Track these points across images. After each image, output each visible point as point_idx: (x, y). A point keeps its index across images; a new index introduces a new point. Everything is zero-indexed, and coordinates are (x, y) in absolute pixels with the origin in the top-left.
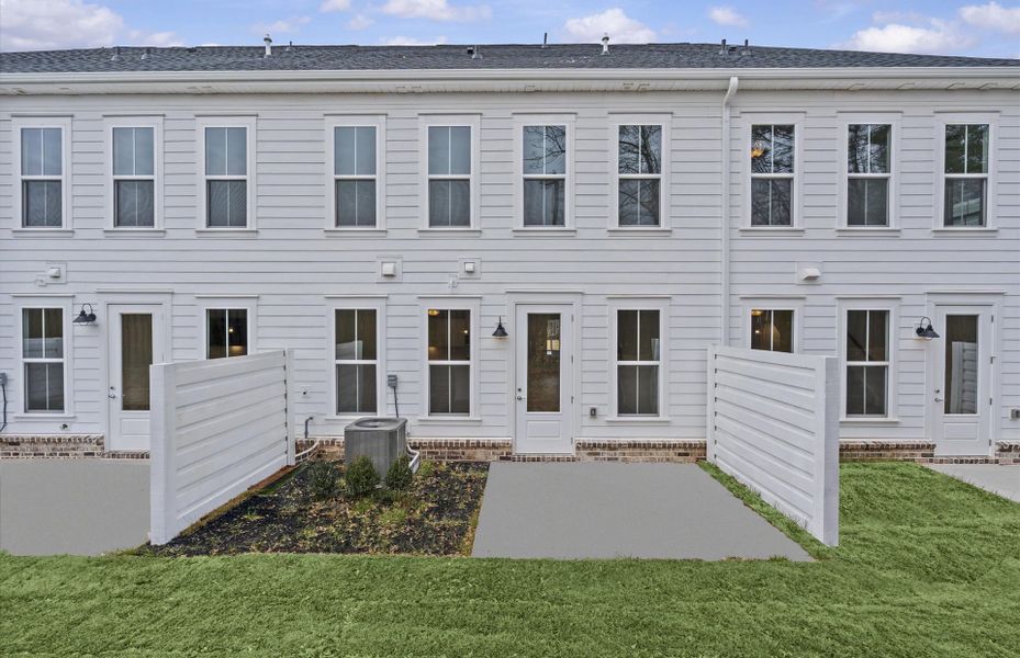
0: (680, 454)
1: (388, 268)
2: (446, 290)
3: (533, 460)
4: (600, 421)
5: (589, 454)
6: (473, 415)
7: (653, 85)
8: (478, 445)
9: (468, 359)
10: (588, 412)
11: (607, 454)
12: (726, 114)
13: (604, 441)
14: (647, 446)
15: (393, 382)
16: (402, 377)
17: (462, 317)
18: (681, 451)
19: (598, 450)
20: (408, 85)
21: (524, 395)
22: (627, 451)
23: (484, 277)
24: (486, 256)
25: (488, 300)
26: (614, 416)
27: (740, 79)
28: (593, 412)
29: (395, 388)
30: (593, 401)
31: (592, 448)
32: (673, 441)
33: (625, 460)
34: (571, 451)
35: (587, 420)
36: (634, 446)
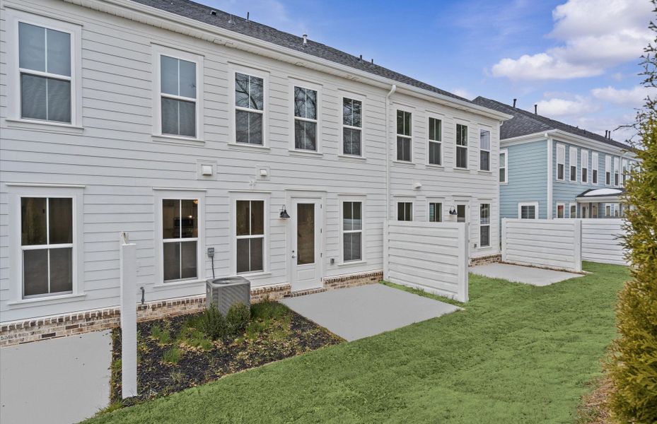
0: (372, 279)
1: (207, 170)
2: (247, 187)
3: (303, 294)
4: (336, 265)
5: (332, 286)
6: (266, 271)
9: (263, 233)
10: (329, 261)
11: (340, 284)
12: (388, 102)
13: (338, 277)
14: (358, 277)
15: (211, 253)
16: (217, 249)
17: (259, 206)
18: (373, 277)
19: (336, 283)
20: (224, 40)
21: (296, 254)
22: (349, 281)
23: (273, 180)
24: (273, 166)
25: (275, 194)
26: (342, 262)
27: (397, 87)
28: (333, 261)
29: (212, 257)
30: (332, 255)
31: (332, 282)
32: (369, 272)
33: (348, 287)
34: (321, 285)
35: (329, 267)
36: (353, 278)
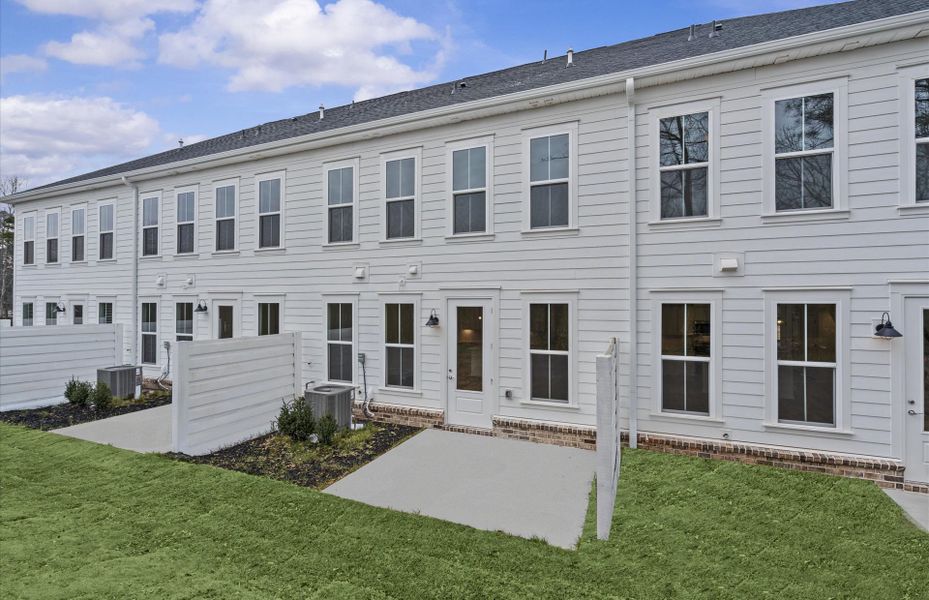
0: (586, 441)
1: (359, 273)
2: (396, 288)
3: (459, 430)
4: (517, 402)
5: (504, 431)
6: (416, 389)
7: (556, 99)
8: (417, 414)
9: (412, 343)
10: (504, 394)
11: (519, 432)
13: (517, 421)
14: (553, 430)
15: (363, 359)
16: (369, 355)
17: (408, 309)
18: (588, 438)
19: (511, 429)
20: (370, 134)
21: (454, 374)
22: (536, 432)
23: (426, 278)
24: (425, 260)
25: (427, 295)
26: (527, 399)
27: (635, 79)
28: (508, 395)
29: (363, 363)
30: (509, 385)
31: (506, 427)
32: (581, 427)
33: (534, 440)
34: (490, 427)
35: (504, 401)
36: (542, 428)
